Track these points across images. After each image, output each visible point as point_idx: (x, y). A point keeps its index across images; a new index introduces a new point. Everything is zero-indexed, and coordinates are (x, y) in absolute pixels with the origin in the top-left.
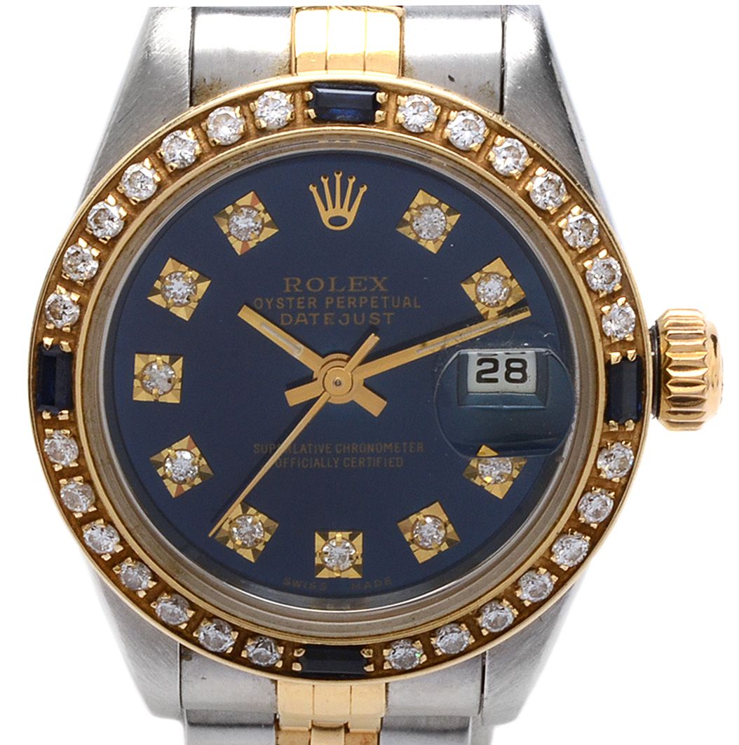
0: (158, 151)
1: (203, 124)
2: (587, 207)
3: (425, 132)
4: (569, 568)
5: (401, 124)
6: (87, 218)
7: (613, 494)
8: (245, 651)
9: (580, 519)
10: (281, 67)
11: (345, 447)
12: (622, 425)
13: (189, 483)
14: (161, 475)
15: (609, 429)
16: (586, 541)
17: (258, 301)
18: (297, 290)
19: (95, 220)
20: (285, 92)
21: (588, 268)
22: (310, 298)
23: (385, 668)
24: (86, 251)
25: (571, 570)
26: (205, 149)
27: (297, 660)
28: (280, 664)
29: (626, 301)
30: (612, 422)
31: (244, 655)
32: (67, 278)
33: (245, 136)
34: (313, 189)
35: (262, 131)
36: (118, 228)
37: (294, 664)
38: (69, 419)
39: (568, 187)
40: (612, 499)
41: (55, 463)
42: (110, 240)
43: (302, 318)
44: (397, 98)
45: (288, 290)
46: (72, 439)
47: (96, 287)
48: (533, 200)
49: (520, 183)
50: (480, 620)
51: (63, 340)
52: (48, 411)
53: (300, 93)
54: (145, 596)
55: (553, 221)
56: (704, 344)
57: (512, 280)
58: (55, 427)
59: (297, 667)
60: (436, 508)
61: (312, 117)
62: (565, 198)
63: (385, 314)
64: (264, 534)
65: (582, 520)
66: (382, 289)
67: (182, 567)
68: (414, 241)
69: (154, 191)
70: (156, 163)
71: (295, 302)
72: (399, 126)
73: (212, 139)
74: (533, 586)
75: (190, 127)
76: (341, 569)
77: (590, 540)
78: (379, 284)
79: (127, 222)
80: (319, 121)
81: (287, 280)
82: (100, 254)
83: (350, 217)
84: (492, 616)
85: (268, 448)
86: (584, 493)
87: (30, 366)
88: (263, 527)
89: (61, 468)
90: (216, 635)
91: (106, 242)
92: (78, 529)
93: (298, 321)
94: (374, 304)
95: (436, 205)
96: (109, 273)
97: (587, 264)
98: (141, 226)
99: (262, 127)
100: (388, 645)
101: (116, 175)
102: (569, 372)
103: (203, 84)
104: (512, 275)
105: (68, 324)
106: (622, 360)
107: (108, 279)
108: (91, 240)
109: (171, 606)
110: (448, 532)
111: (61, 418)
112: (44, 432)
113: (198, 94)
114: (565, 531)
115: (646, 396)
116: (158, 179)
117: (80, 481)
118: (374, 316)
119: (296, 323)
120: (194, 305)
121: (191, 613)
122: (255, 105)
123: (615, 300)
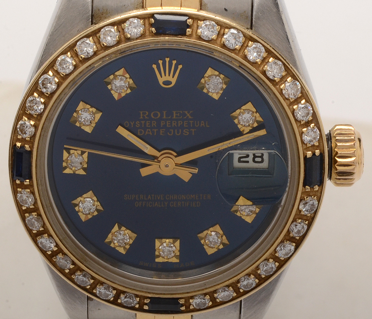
0: (75, 49)
1: (98, 35)
2: (295, 78)
3: (212, 40)
4: (285, 259)
5: (199, 36)
6: (38, 82)
7: (307, 222)
8: (120, 300)
9: (290, 235)
10: (138, 3)
11: (171, 197)
12: (312, 188)
13: (91, 214)
14: (77, 210)
15: (306, 190)
16: (293, 245)
17: (126, 123)
18: (146, 118)
19: (42, 83)
20: (140, 19)
21: (296, 109)
22: (153, 122)
23: (191, 308)
24: (38, 99)
25: (286, 259)
26: (99, 48)
27: (146, 304)
28: (137, 306)
29: (315, 125)
30: (307, 187)
31: (119, 301)
32: (28, 113)
33: (119, 41)
34: (154, 66)
35: (128, 39)
36: (54, 88)
37: (144, 306)
38: (30, 184)
39: (286, 67)
40: (306, 225)
41: (23, 206)
42: (50, 94)
43: (149, 131)
44: (198, 21)
45: (141, 118)
46: (31, 194)
47: (43, 118)
48: (268, 75)
49: (261, 66)
50: (239, 285)
51: (26, 145)
52: (19, 180)
53: (148, 19)
54: (69, 272)
55: (278, 85)
56: (354, 144)
57: (256, 113)
58: (23, 188)
59: (146, 307)
60: (217, 228)
61: (154, 32)
62: (284, 74)
63: (191, 130)
64: (129, 240)
65: (291, 235)
66: (190, 117)
67: (88, 258)
68: (206, 93)
69: (73, 69)
70: (74, 54)
71: (145, 124)
72: (199, 37)
73: (102, 43)
74: (266, 267)
75: (91, 36)
76: (169, 258)
77: (295, 245)
78: (188, 115)
79: (59, 85)
80: (158, 34)
81: (141, 112)
82: (45, 101)
83: (174, 81)
84: (245, 283)
85: (132, 197)
86: (292, 222)
87: (9, 157)
88: (129, 236)
89: (26, 208)
90: (105, 292)
91: (48, 95)
92: (35, 238)
93: (147, 133)
94: (186, 125)
95: (218, 75)
96: (50, 111)
97: (295, 107)
98: (66, 87)
99: (128, 37)
100: (192, 297)
101: (53, 60)
102: (285, 162)
103: (98, 12)
104: (257, 111)
105: (29, 136)
106: (312, 155)
107: (49, 114)
108: (40, 94)
109: (82, 277)
110: (223, 239)
111: (25, 183)
112: (17, 190)
113: (96, 17)
114: (282, 241)
115: (324, 173)
116: (75, 63)
117: (36, 215)
118: (186, 131)
119: (146, 134)
120: (94, 125)
121: (92, 281)
122: (124, 25)
123: (309, 125)
